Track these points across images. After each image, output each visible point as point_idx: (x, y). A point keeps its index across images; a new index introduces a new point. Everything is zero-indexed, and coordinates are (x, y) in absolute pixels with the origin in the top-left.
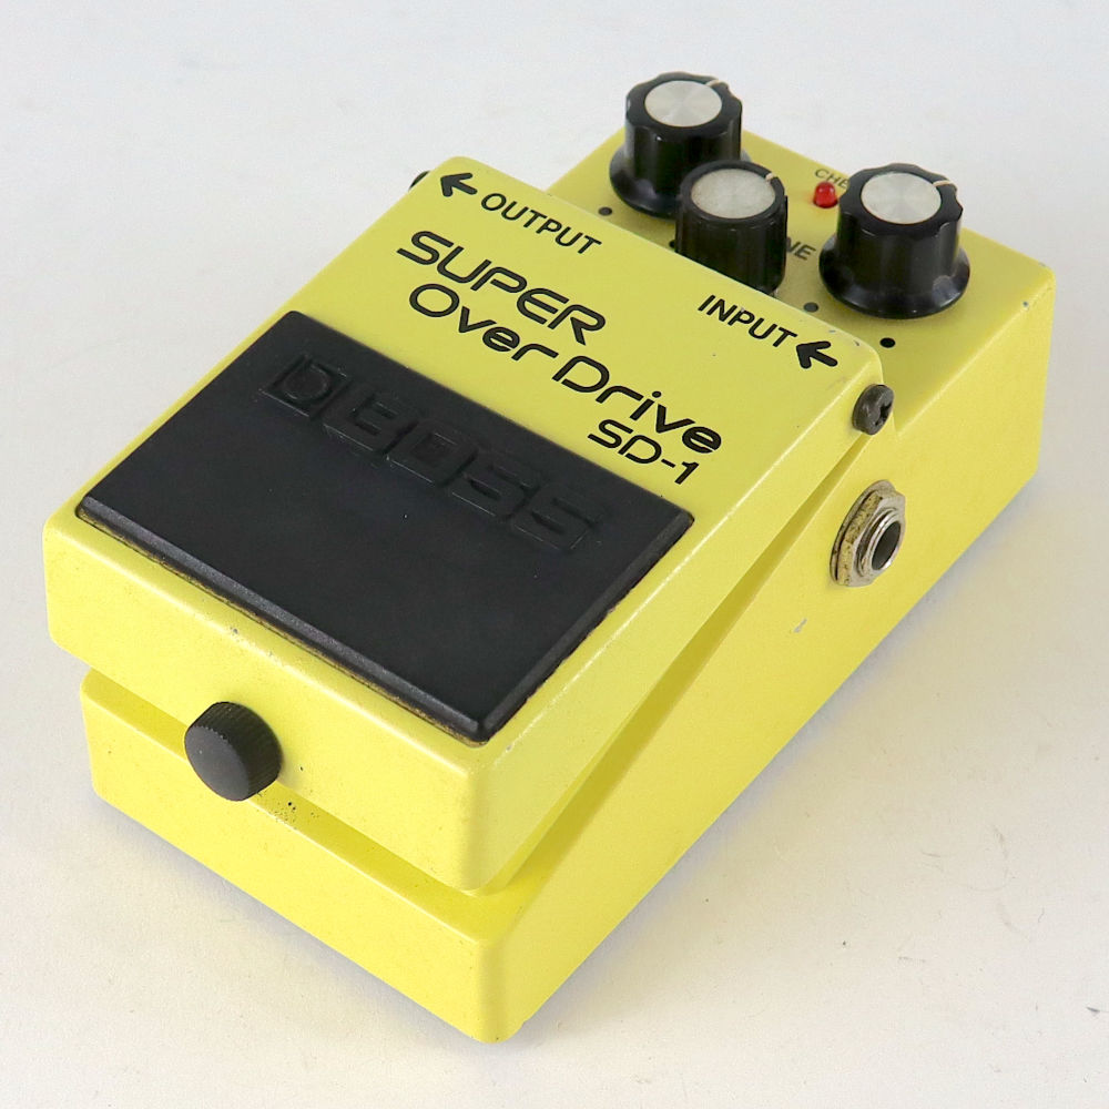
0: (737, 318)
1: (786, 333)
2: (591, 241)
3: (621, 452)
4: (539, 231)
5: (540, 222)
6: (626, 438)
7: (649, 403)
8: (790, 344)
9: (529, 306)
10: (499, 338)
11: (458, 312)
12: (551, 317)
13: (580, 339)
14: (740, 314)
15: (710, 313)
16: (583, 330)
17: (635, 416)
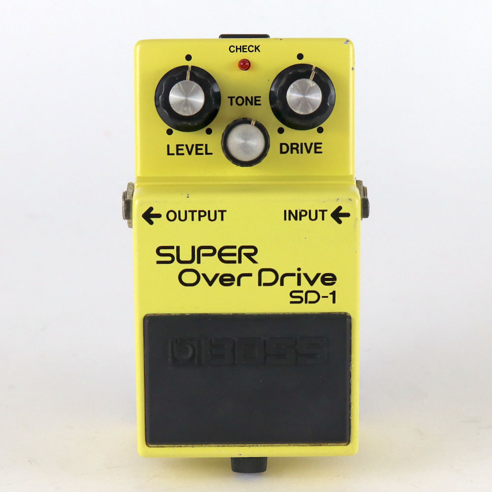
0: (301, 216)
1: (323, 211)
2: (222, 212)
3: (306, 302)
4: (200, 220)
5: (196, 215)
6: (303, 295)
7: (299, 275)
8: (328, 215)
9: (224, 258)
10: (226, 280)
11: (202, 278)
12: (236, 258)
13: (254, 262)
14: (300, 213)
15: (290, 219)
16: (252, 257)
17: (299, 284)
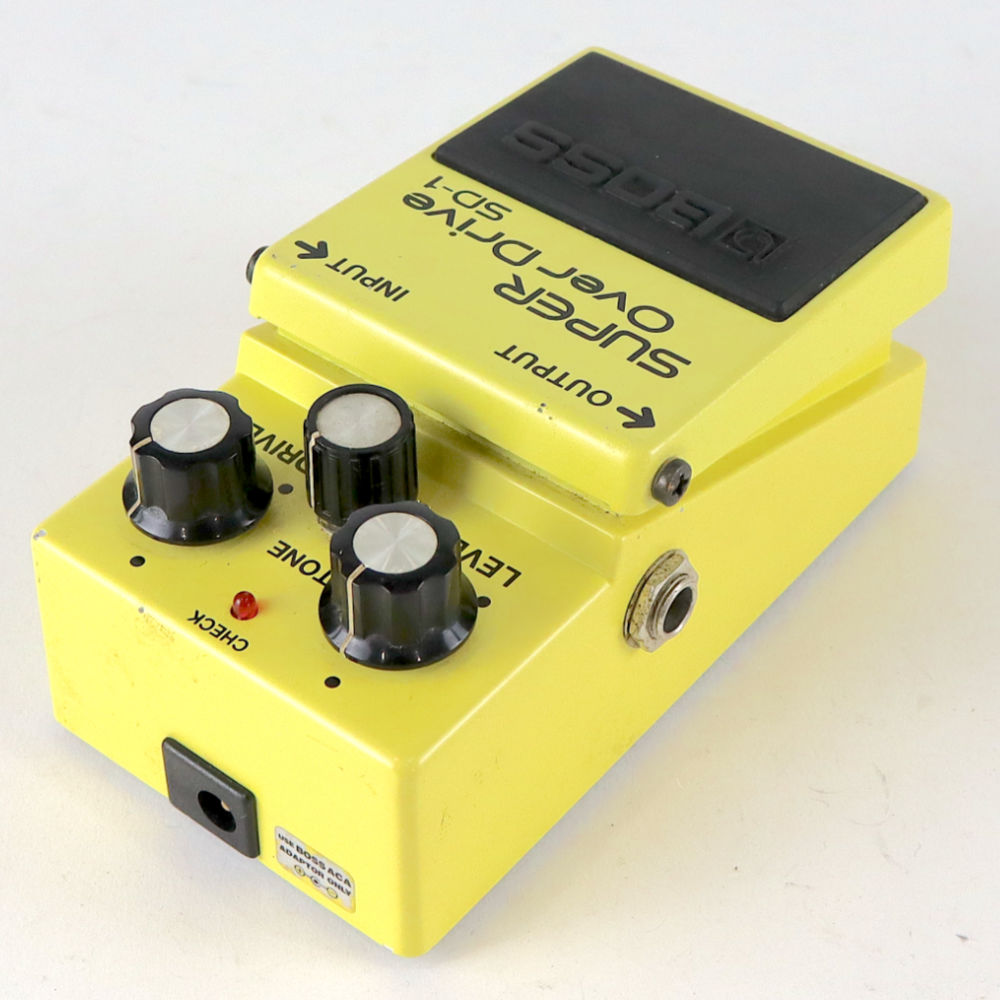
0: (375, 282)
1: (335, 267)
2: (504, 355)
3: (485, 199)
4: (554, 368)
5: (553, 376)
6: (481, 208)
7: (460, 228)
8: (332, 259)
9: (564, 308)
10: (594, 287)
11: (628, 308)
12: (543, 297)
13: (517, 279)
14: (372, 285)
15: (399, 288)
16: (513, 284)
17: (471, 221)
